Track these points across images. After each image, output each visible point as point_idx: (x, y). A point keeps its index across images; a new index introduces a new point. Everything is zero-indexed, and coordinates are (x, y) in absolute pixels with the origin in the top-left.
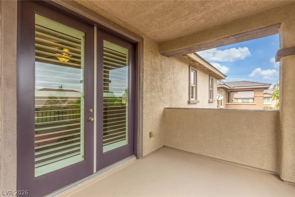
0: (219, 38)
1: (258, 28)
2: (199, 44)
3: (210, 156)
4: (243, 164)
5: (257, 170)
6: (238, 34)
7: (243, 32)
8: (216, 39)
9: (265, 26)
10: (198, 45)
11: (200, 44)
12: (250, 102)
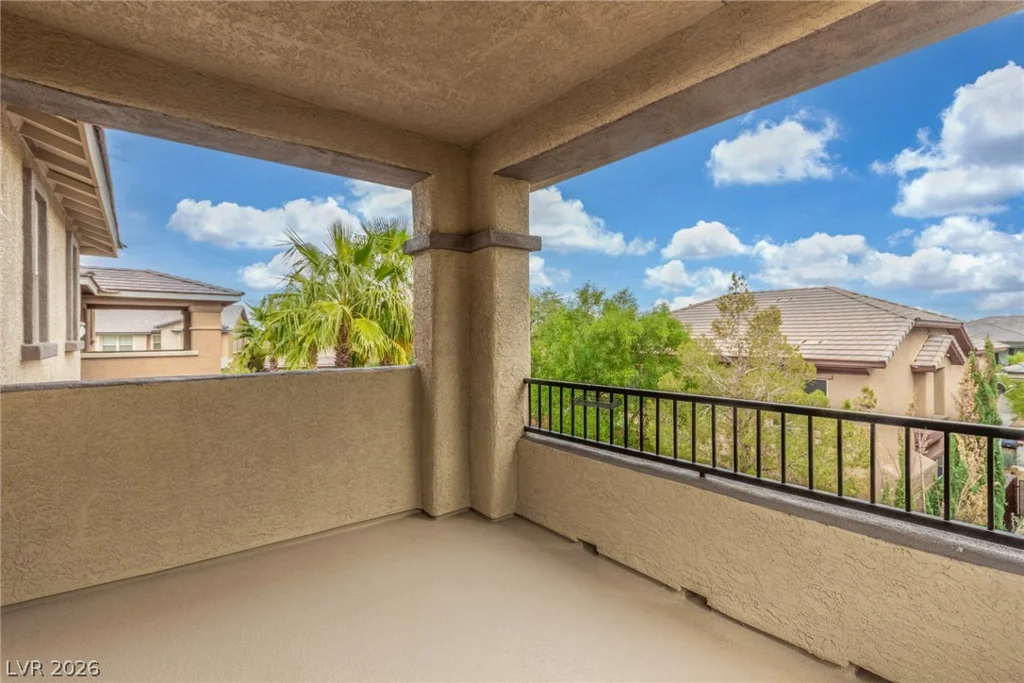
0: (298, 140)
1: (393, 163)
2: (219, 124)
3: (255, 544)
4: (356, 521)
5: (383, 521)
6: (349, 156)
7: (362, 155)
8: (288, 140)
9: (404, 166)
10: (213, 126)
11: (224, 126)
12: (163, 348)
